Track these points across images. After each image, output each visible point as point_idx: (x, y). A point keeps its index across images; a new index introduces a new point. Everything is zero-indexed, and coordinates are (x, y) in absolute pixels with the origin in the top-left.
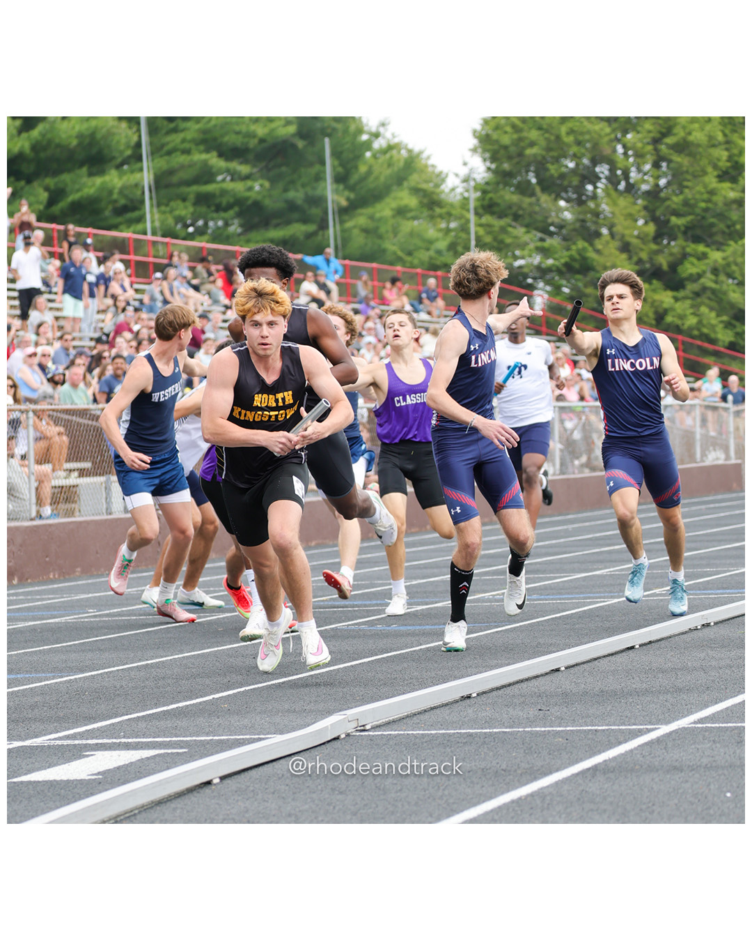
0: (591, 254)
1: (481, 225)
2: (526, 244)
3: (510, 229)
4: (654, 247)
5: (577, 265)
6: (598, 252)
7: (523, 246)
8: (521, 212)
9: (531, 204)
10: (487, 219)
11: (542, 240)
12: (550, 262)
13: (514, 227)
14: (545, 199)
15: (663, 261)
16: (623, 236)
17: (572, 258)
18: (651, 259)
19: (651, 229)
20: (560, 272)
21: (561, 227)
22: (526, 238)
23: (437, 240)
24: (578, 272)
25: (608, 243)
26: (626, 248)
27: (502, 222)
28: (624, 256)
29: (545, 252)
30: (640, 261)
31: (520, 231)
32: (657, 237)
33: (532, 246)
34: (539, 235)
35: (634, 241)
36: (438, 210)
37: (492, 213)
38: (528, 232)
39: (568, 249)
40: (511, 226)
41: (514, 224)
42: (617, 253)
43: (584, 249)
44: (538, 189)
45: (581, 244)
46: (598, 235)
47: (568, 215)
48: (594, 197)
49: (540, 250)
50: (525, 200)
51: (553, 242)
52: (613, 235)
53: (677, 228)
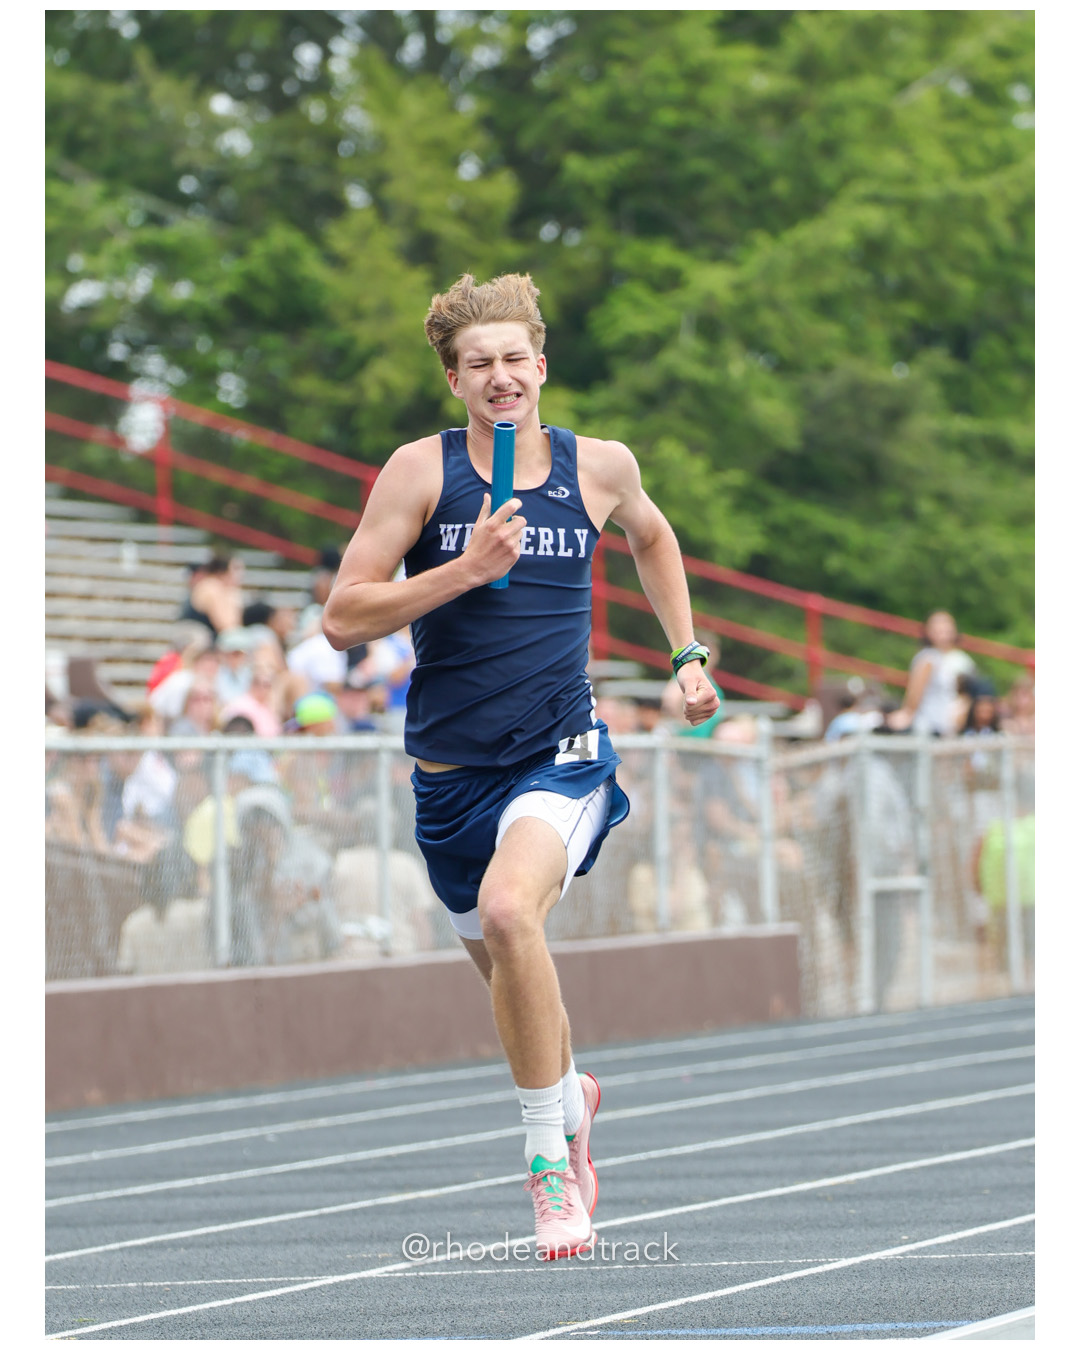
0: (312, 267)
2: (104, 234)
4: (510, 249)
5: (266, 305)
6: (336, 261)
7: (95, 242)
8: (87, 132)
9: (120, 106)
11: (154, 220)
12: (182, 292)
14: (165, 89)
16: (413, 215)
17: (252, 281)
19: (504, 190)
20: (210, 323)
21: (216, 182)
22: (104, 215)
24: (275, 324)
25: (365, 235)
26: (423, 248)
28: (418, 277)
29: (168, 260)
31: (85, 195)
32: (522, 219)
33: (121, 242)
34: (150, 203)
35: (450, 229)
38: (111, 195)
39: (240, 252)
42: (395, 266)
43: (291, 255)
44: (143, 59)
45: (281, 237)
47: (238, 143)
48: (322, 84)
49: (150, 254)
50: (108, 94)
51: (190, 228)
52: (382, 208)
53: (588, 190)
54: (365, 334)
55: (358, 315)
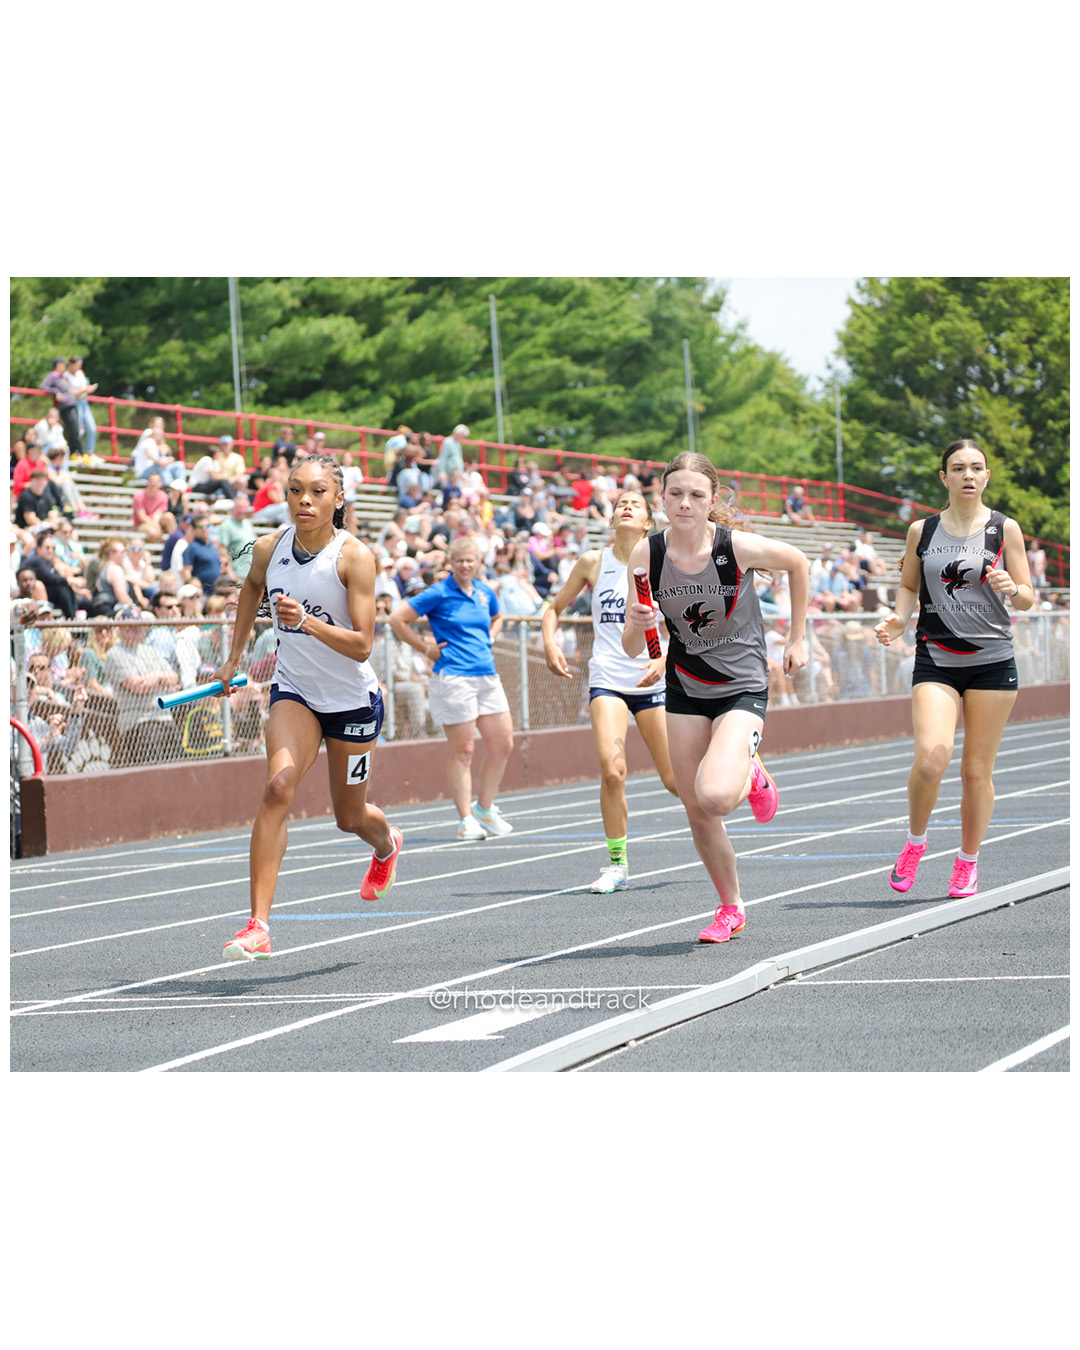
1: (847, 430)
2: (896, 449)
3: (878, 435)
4: (1029, 452)
7: (891, 453)
8: (889, 417)
9: (900, 408)
10: (855, 424)
11: (912, 445)
12: (919, 470)
13: (883, 432)
14: (916, 402)
15: (1041, 468)
16: (998, 440)
18: (1027, 465)
19: (1026, 433)
21: (932, 432)
22: (895, 444)
23: (799, 447)
26: (1001, 452)
27: (870, 428)
28: (1000, 461)
29: (917, 459)
30: (1015, 468)
31: (889, 438)
32: (1033, 443)
33: (900, 453)
34: (910, 440)
35: (1009, 445)
36: (802, 417)
37: (859, 419)
38: (898, 437)
40: (878, 431)
41: (884, 429)
44: (908, 391)
47: (939, 420)
48: (966, 400)
49: (910, 457)
50: (894, 404)
51: (923, 449)
52: (987, 440)
53: (1056, 432)
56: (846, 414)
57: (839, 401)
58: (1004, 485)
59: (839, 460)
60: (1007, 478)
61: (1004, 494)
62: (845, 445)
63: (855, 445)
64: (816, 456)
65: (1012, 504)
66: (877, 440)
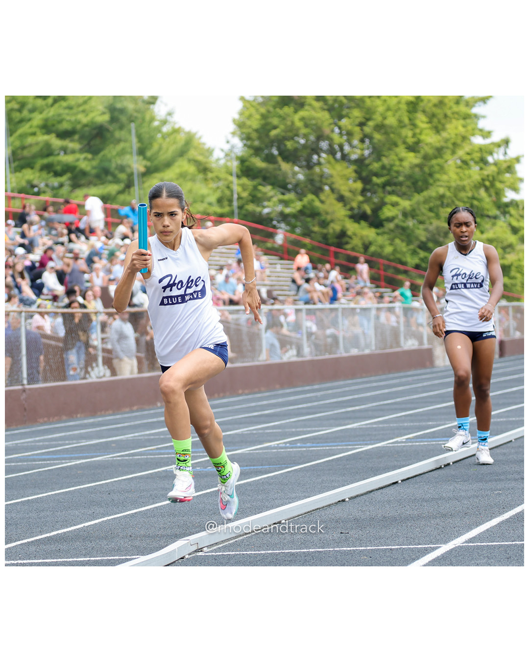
0: (317, 203)
1: (239, 185)
2: (272, 197)
3: (260, 188)
4: (360, 198)
5: (308, 212)
6: (322, 202)
7: (269, 199)
8: (268, 175)
9: (275, 169)
10: (245, 180)
11: (283, 194)
12: (288, 211)
13: (263, 186)
14: (285, 166)
15: (368, 209)
16: (339, 191)
17: (304, 206)
18: (359, 207)
19: (359, 185)
20: (294, 216)
21: (296, 185)
22: (271, 193)
23: (208, 195)
24: (310, 216)
25: (328, 196)
26: (341, 199)
27: (255, 182)
28: (340, 205)
29: (286, 203)
30: (352, 209)
31: (267, 189)
32: (363, 192)
33: (275, 199)
34: (282, 190)
35: (347, 194)
36: (210, 175)
37: (248, 176)
38: (274, 188)
39: (301, 200)
40: (260, 185)
41: (264, 183)
42: (335, 202)
43: (313, 200)
44: (279, 159)
45: (310, 197)
46: (321, 189)
47: (301, 177)
48: (319, 164)
49: (281, 202)
50: (271, 167)
51: (290, 196)
52: (332, 190)
53: (378, 185)
54: (329, 218)
55: (327, 213)
56: (239, 173)
57: (235, 165)
58: (343, 221)
59: (235, 204)
60: (346, 216)
61: (344, 226)
62: (238, 194)
63: (245, 195)
64: (220, 201)
65: (349, 233)
66: (259, 191)
